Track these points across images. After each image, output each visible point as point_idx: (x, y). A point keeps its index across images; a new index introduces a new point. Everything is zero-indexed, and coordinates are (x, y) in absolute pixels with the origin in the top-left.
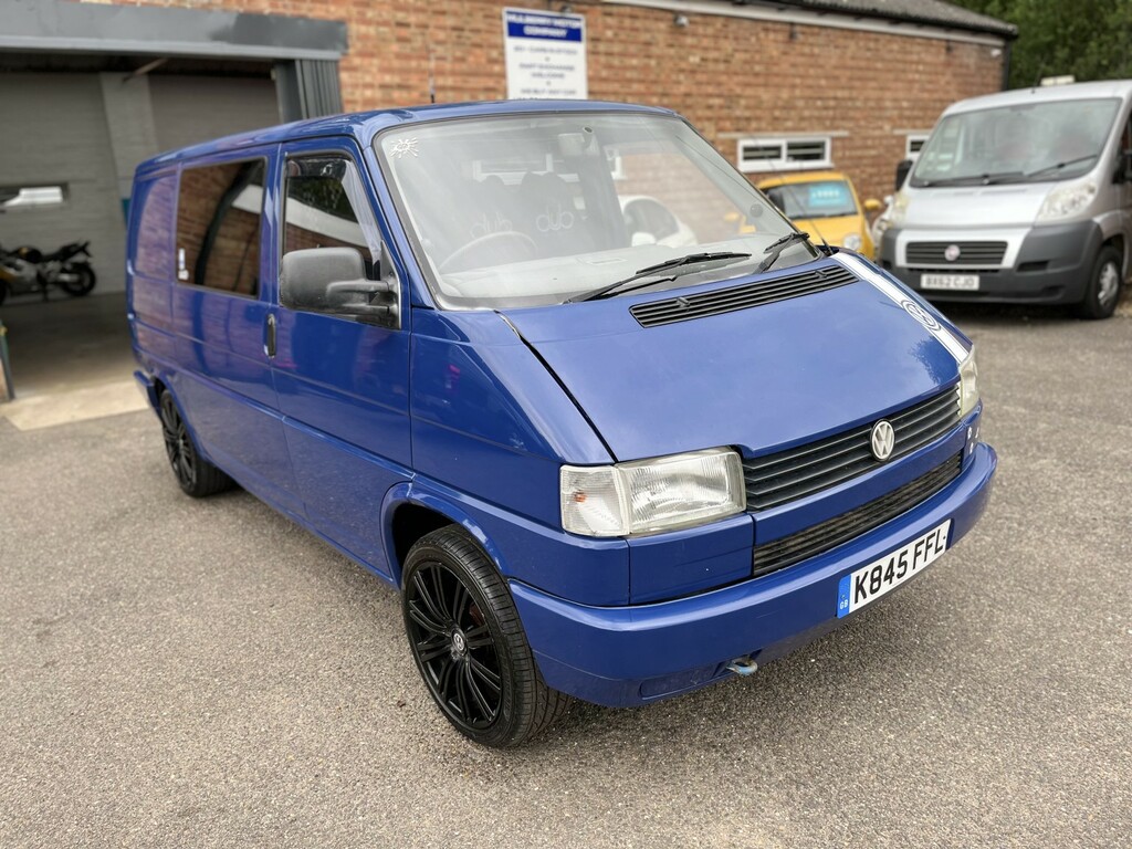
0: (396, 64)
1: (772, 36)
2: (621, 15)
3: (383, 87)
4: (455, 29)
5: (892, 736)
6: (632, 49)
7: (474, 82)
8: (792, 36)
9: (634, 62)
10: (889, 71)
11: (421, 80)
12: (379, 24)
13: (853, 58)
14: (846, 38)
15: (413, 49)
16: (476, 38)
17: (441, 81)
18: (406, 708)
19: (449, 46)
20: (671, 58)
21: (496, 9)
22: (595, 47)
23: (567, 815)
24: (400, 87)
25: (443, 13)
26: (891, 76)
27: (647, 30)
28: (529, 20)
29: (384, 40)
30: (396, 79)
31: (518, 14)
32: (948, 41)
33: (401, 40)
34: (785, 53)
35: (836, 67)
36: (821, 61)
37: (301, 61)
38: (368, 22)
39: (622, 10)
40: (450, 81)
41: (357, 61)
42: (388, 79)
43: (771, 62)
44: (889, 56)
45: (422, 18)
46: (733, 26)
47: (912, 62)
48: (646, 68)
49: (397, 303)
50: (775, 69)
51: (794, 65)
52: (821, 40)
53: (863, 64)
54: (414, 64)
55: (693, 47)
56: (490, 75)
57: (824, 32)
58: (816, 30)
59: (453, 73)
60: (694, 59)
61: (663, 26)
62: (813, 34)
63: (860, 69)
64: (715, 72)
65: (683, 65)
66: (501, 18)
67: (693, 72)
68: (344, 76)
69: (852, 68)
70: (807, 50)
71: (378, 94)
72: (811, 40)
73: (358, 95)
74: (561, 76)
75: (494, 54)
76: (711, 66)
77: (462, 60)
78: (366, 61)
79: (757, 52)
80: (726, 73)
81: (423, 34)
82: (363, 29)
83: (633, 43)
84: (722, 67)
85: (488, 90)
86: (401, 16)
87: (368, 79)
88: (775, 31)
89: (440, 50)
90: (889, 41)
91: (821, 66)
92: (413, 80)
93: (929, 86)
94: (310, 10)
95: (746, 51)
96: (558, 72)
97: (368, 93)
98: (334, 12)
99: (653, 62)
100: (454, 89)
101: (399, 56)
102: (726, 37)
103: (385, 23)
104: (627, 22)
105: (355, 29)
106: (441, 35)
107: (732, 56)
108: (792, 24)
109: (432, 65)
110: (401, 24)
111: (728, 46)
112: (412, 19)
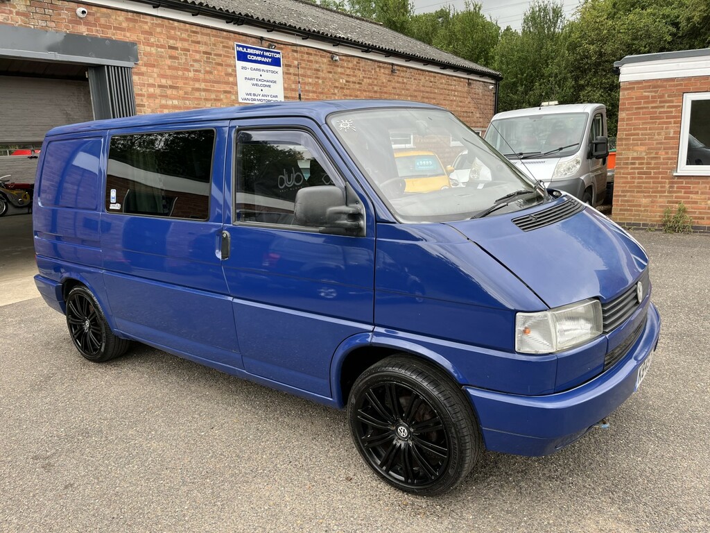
0: (169, 72)
1: (382, 70)
2: (301, 52)
3: (160, 86)
4: (205, 53)
5: (640, 459)
6: (309, 73)
7: (217, 87)
8: (393, 71)
9: (310, 80)
10: (441, 94)
11: (184, 84)
12: (157, 46)
13: (423, 86)
14: (419, 74)
15: (179, 64)
16: (219, 60)
17: (197, 85)
18: (353, 481)
19: (202, 63)
20: (330, 79)
21: (231, 43)
22: (288, 70)
23: (500, 529)
24: (171, 87)
25: (198, 43)
26: (442, 97)
27: (317, 62)
28: (250, 51)
29: (161, 57)
30: (170, 83)
31: (243, 47)
32: (469, 79)
33: (171, 57)
34: (389, 81)
35: (415, 91)
36: (408, 87)
37: (108, 66)
38: (151, 45)
39: (302, 49)
40: (203, 86)
41: (144, 69)
42: (164, 81)
43: (383, 86)
44: (441, 86)
45: (186, 45)
46: (363, 63)
47: (452, 90)
48: (316, 84)
49: (363, 220)
50: (385, 90)
51: (394, 88)
52: (407, 75)
53: (428, 89)
54: (180, 73)
55: (341, 73)
56: (227, 83)
57: (408, 70)
58: (405, 69)
59: (205, 81)
60: (343, 81)
61: (325, 60)
62: (403, 71)
63: (427, 92)
64: (354, 89)
65: (337, 84)
66: (234, 49)
67: (342, 88)
68: (135, 78)
69: (423, 92)
70: (400, 80)
71: (158, 91)
72: (402, 74)
73: (144, 91)
74: (269, 86)
75: (230, 70)
76: (352, 85)
77: (210, 73)
78: (150, 70)
79: (376, 79)
80: (360, 90)
81: (186, 55)
82: (148, 49)
83: (309, 69)
84: (357, 86)
85: (225, 92)
86: (172, 42)
87: (151, 81)
88: (384, 68)
89: (197, 66)
90: (441, 78)
91: (407, 90)
92: (180, 84)
93: (461, 104)
94: (114, 35)
95: (369, 78)
96: (268, 84)
97: (151, 90)
98: (129, 37)
99: (320, 81)
100: (205, 90)
101: (170, 68)
102: (359, 70)
103: (162, 46)
104: (306, 56)
105: (142, 48)
106: (198, 57)
107: (363, 80)
108: (393, 64)
109: (191, 74)
110: (171, 47)
111: (360, 74)
112: (179, 45)
